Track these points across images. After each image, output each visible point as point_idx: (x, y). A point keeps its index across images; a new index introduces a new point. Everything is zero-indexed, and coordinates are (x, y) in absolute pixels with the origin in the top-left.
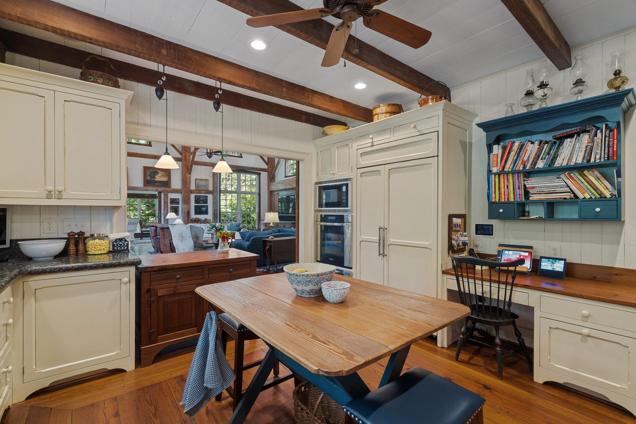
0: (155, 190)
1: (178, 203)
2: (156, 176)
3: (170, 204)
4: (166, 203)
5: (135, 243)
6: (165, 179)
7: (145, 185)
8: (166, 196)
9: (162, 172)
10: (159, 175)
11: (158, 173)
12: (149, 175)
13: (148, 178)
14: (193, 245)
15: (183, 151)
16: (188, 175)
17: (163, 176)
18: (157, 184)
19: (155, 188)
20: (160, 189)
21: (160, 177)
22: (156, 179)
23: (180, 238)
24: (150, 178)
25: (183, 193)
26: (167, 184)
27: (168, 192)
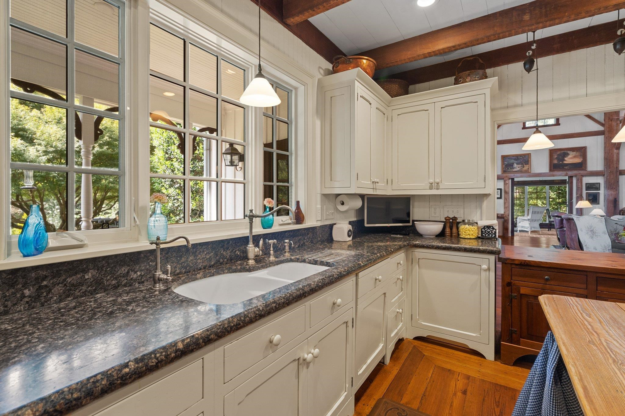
0: (564, 174)
1: (598, 189)
2: (566, 159)
3: (586, 190)
4: (579, 189)
5: (541, 233)
6: (578, 160)
7: (551, 170)
8: (580, 181)
9: (574, 153)
10: (570, 156)
11: (568, 154)
12: (556, 158)
13: (556, 162)
14: (611, 244)
15: (607, 120)
16: (615, 151)
17: (575, 157)
18: (566, 167)
19: (564, 173)
20: (570, 173)
21: (571, 158)
22: (565, 162)
23: (590, 233)
24: (557, 161)
25: (606, 176)
26: (581, 166)
27: (583, 176)
